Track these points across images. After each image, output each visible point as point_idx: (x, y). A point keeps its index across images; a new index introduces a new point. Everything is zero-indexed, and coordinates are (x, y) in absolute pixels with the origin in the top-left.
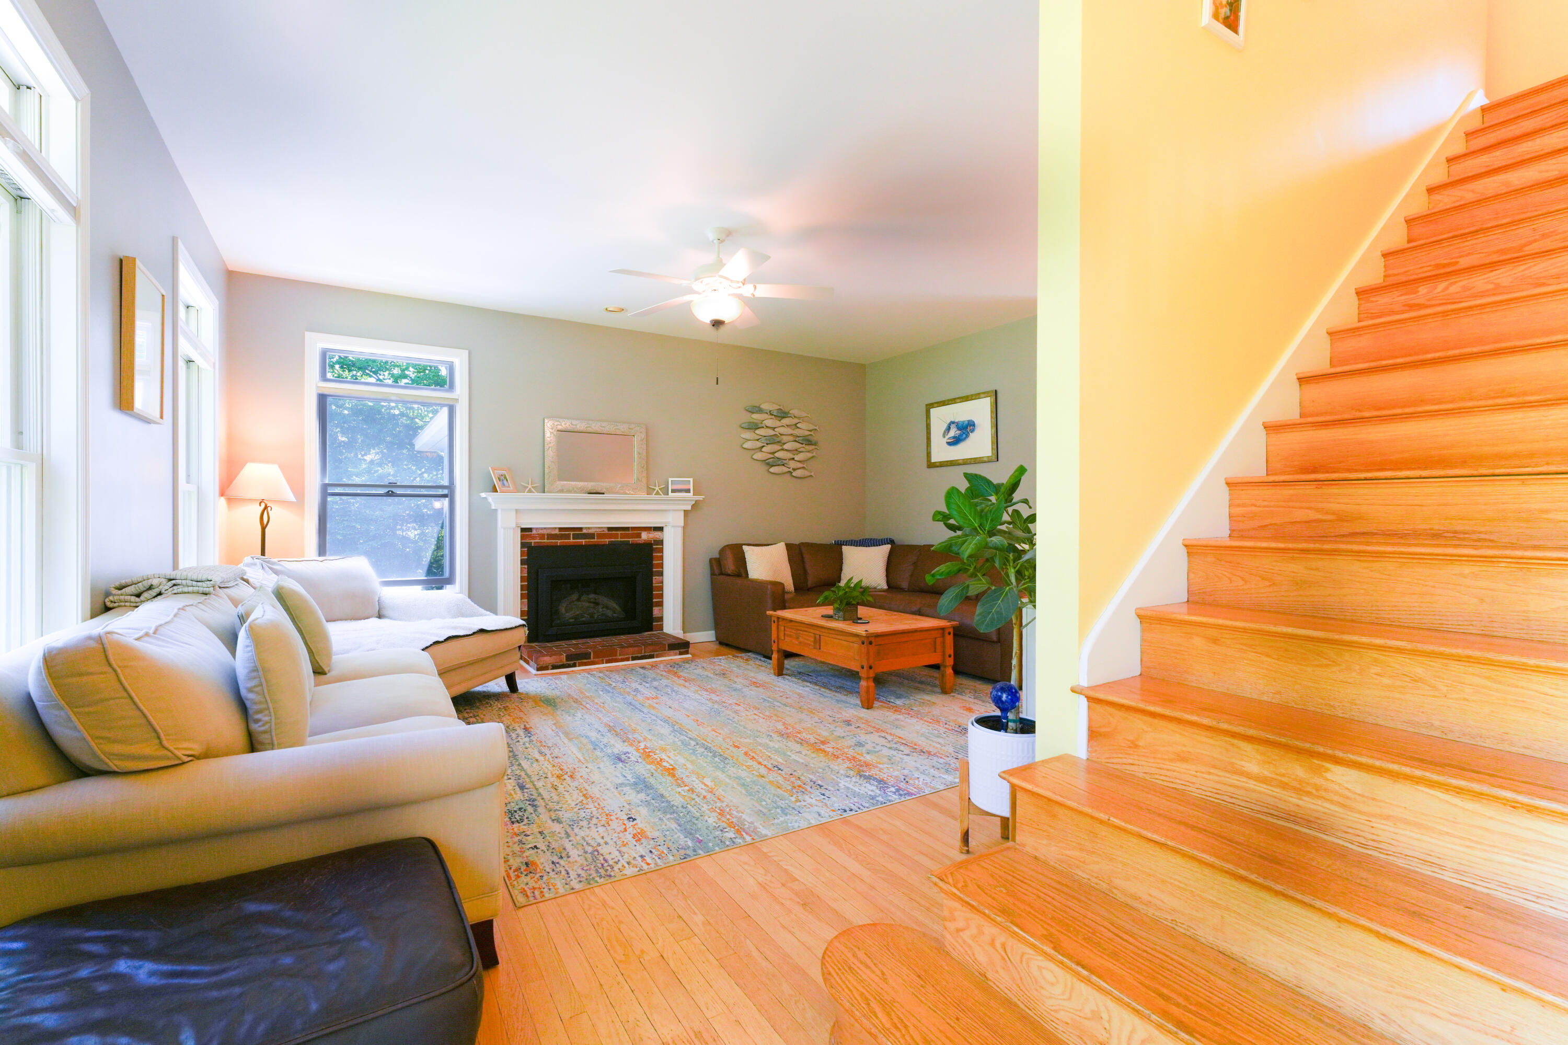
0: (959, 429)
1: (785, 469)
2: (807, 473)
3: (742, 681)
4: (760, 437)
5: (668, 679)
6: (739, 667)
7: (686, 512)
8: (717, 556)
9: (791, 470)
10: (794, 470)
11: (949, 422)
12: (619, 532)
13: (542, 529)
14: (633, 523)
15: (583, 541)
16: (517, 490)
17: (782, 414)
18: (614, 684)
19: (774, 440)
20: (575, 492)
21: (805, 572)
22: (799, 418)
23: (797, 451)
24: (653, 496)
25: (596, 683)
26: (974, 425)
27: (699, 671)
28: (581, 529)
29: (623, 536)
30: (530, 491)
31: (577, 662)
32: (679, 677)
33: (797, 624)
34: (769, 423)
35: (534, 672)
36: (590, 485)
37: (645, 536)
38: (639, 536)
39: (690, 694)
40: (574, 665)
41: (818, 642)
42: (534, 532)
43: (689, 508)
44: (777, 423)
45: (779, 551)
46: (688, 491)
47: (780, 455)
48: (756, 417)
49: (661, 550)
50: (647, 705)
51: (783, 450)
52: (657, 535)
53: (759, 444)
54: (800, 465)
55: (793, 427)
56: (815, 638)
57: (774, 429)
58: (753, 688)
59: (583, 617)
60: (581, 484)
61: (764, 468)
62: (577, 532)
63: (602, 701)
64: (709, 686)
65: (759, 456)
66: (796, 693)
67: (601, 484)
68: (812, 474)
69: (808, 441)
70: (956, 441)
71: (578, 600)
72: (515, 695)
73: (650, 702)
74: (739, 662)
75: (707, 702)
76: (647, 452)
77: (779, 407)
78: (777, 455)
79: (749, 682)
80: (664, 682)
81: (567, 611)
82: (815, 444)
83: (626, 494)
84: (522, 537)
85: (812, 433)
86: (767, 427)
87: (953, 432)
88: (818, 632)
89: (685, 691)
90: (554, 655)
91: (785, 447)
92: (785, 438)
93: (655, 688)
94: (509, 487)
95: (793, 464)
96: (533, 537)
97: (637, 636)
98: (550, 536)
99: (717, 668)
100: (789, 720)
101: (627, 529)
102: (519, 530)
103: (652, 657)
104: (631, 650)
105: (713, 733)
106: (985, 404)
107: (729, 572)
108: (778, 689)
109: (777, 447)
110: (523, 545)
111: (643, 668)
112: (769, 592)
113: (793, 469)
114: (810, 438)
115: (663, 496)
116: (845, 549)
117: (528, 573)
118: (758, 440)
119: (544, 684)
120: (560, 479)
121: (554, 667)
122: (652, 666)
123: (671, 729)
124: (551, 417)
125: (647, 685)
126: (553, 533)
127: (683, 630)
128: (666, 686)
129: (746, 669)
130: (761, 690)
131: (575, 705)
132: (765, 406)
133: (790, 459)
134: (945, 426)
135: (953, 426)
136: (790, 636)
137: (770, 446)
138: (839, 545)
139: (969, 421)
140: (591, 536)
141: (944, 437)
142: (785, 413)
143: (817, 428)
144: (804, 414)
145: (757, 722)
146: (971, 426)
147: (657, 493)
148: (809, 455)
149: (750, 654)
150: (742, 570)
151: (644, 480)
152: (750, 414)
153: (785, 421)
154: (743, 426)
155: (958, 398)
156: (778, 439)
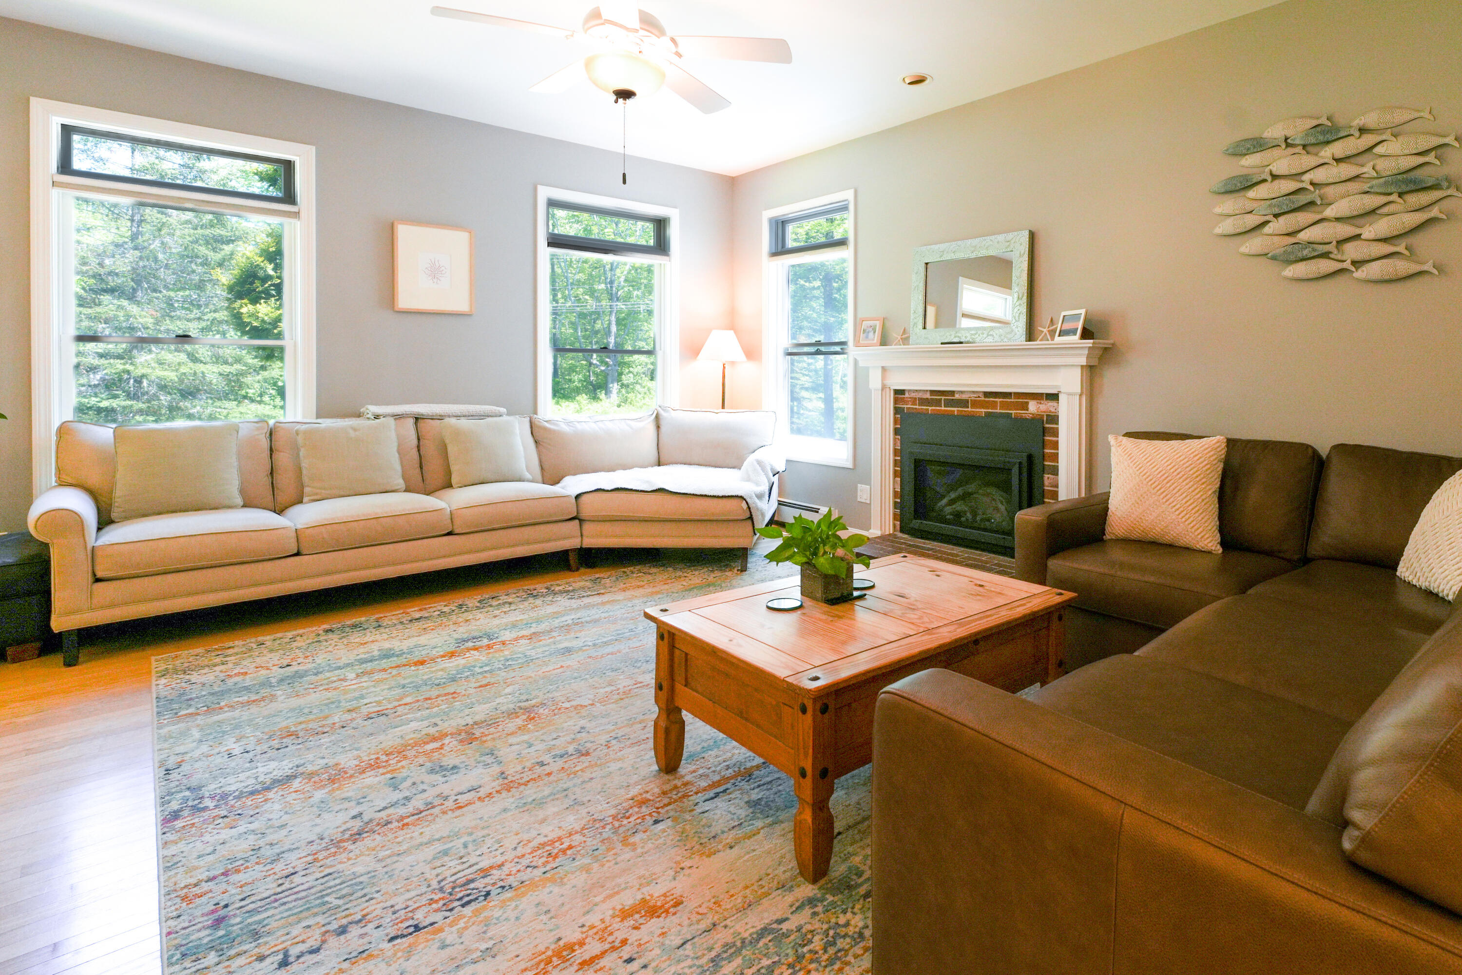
9: (1347, 265)
12: (998, 400)
13: (913, 391)
14: (1017, 386)
15: (957, 409)
23: (1368, 217)
28: (952, 393)
29: (1003, 406)
37: (1033, 407)
38: (1025, 407)
42: (906, 395)
44: (1308, 161)
49: (1054, 433)
52: (1046, 406)
53: (1254, 220)
57: (1297, 176)
61: (1268, 271)
62: (949, 396)
77: (1315, 122)
78: (1303, 236)
84: (896, 401)
91: (1333, 212)
96: (906, 403)
102: (892, 393)
110: (896, 412)
113: (1354, 263)
117: (901, 446)
126: (924, 397)
137: (1282, 219)
151: (1023, 319)
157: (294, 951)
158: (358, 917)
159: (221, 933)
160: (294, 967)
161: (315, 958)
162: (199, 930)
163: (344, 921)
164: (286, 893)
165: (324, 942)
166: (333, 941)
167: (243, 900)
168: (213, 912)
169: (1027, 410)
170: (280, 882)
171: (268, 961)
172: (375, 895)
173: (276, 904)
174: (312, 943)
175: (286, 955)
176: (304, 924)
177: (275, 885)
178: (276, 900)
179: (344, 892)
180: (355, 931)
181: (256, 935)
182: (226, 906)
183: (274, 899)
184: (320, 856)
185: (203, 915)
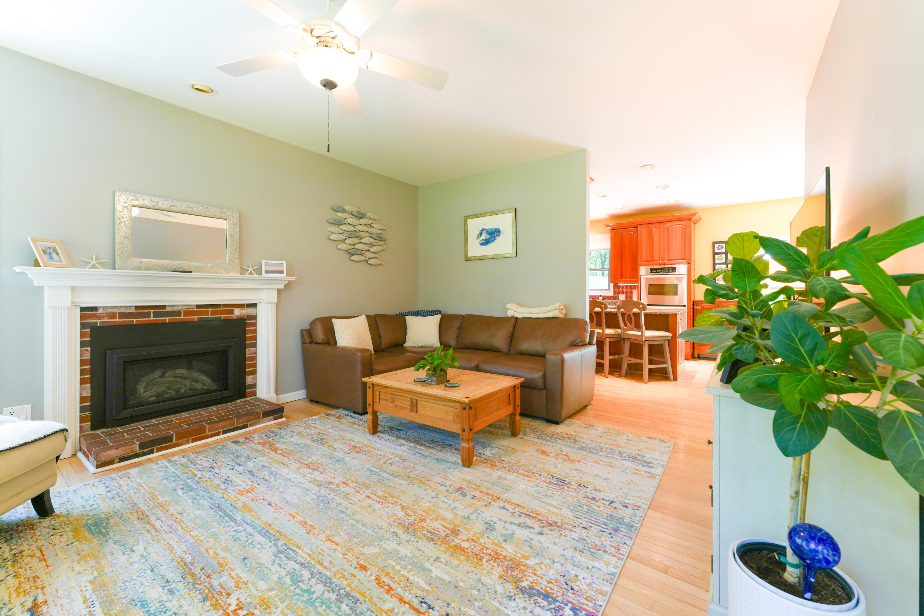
0: (488, 234)
1: (363, 258)
2: (379, 262)
3: (342, 446)
4: (343, 231)
5: (264, 455)
6: (334, 427)
7: (279, 291)
8: (308, 327)
9: (367, 259)
10: (370, 259)
11: (481, 229)
12: (210, 309)
13: (111, 308)
14: (225, 300)
15: (167, 319)
16: (74, 265)
17: (360, 216)
18: (199, 474)
19: (355, 235)
20: (156, 270)
21: (380, 337)
22: (373, 220)
23: (371, 245)
24: (247, 276)
25: (177, 476)
26: (500, 232)
27: (296, 439)
28: (164, 307)
29: (213, 313)
30: (94, 267)
31: (155, 448)
32: (276, 450)
33: (392, 390)
34: (351, 220)
35: (91, 468)
36: (176, 264)
37: (237, 312)
38: (232, 312)
39: (291, 476)
40: (152, 452)
41: (414, 406)
42: (100, 311)
43: (282, 287)
44: (357, 222)
45: (361, 322)
46: (281, 272)
47: (358, 246)
48: (340, 215)
49: (255, 325)
50: (240, 505)
51: (361, 243)
52: (250, 311)
53: (342, 237)
54: (373, 255)
55: (369, 226)
56: (412, 403)
57: (354, 226)
58: (353, 454)
59: (167, 393)
60: (165, 262)
61: (346, 256)
62: (160, 310)
63: (179, 509)
64: (310, 460)
65: (342, 246)
66: (396, 456)
67: (190, 263)
68: (383, 263)
69: (380, 238)
70: (486, 242)
71: (163, 376)
72: (46, 522)
73: (243, 498)
74: (332, 420)
75: (312, 485)
76: (240, 237)
77: (358, 210)
78: (357, 246)
79: (348, 447)
80: (261, 460)
81: (145, 391)
82: (384, 241)
83: (217, 273)
84: (82, 317)
85: (382, 232)
86: (349, 224)
87: (484, 236)
88: (416, 398)
89: (283, 471)
90: (122, 445)
91: (363, 241)
92: (362, 234)
93: (250, 472)
94: (61, 261)
95: (368, 255)
96: (99, 317)
97: (230, 406)
98: (122, 315)
99: (313, 431)
100: (406, 500)
101: (219, 306)
102: (79, 310)
103: (245, 427)
104: (222, 424)
105: (328, 543)
106: (508, 217)
107: (320, 341)
108: (379, 453)
109: (356, 240)
110: (83, 326)
111: (236, 442)
112: (359, 359)
114: (381, 235)
115: (256, 276)
116: (407, 318)
117: (91, 356)
118: (341, 234)
119: (101, 490)
120: (134, 257)
121: (122, 459)
122: (246, 438)
123: (274, 549)
124: (124, 191)
125: (240, 469)
126: (127, 311)
127: (276, 393)
128: (263, 466)
129: (342, 430)
130: (362, 456)
131: (138, 525)
132: (348, 208)
133: (366, 251)
134: (478, 232)
135: (484, 232)
136: (384, 400)
137: (351, 239)
138: (402, 315)
139: (495, 229)
140: (178, 313)
141: (478, 239)
142: (362, 214)
143: (386, 228)
144: (377, 218)
145: (374, 510)
146: (497, 232)
147: (251, 273)
148: (380, 248)
149: (340, 410)
150: (331, 339)
151: (237, 262)
152: (335, 212)
153: (363, 221)
154: (329, 221)
155: (488, 213)
156: (357, 235)
157: (608, 503)
158: (586, 499)
159: (618, 525)
160: (611, 499)
161: (605, 498)
162: (623, 531)
163: (590, 500)
164: (592, 522)
165: (599, 500)
166: (597, 498)
167: (604, 532)
168: (615, 535)
169: (233, 314)
170: (590, 528)
171: (615, 506)
172: (575, 500)
173: (598, 521)
174: (602, 501)
175: (610, 504)
176: (598, 509)
177: (592, 528)
178: (597, 522)
179: (580, 508)
180: (591, 496)
181: (611, 516)
182: (610, 534)
183: (597, 524)
184: (570, 527)
185: (618, 536)
